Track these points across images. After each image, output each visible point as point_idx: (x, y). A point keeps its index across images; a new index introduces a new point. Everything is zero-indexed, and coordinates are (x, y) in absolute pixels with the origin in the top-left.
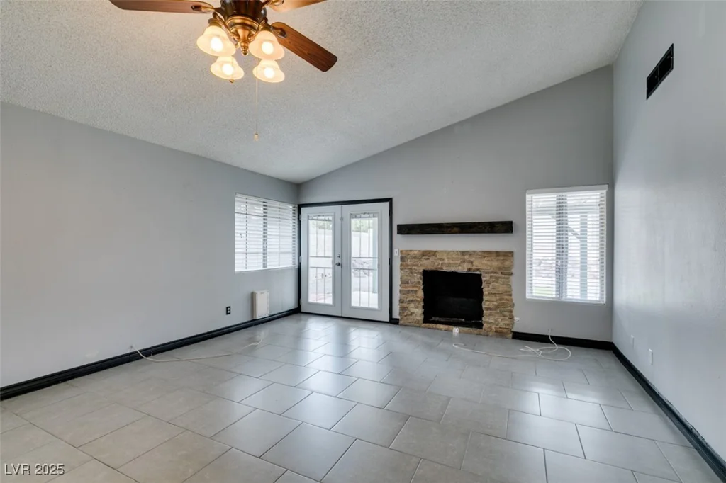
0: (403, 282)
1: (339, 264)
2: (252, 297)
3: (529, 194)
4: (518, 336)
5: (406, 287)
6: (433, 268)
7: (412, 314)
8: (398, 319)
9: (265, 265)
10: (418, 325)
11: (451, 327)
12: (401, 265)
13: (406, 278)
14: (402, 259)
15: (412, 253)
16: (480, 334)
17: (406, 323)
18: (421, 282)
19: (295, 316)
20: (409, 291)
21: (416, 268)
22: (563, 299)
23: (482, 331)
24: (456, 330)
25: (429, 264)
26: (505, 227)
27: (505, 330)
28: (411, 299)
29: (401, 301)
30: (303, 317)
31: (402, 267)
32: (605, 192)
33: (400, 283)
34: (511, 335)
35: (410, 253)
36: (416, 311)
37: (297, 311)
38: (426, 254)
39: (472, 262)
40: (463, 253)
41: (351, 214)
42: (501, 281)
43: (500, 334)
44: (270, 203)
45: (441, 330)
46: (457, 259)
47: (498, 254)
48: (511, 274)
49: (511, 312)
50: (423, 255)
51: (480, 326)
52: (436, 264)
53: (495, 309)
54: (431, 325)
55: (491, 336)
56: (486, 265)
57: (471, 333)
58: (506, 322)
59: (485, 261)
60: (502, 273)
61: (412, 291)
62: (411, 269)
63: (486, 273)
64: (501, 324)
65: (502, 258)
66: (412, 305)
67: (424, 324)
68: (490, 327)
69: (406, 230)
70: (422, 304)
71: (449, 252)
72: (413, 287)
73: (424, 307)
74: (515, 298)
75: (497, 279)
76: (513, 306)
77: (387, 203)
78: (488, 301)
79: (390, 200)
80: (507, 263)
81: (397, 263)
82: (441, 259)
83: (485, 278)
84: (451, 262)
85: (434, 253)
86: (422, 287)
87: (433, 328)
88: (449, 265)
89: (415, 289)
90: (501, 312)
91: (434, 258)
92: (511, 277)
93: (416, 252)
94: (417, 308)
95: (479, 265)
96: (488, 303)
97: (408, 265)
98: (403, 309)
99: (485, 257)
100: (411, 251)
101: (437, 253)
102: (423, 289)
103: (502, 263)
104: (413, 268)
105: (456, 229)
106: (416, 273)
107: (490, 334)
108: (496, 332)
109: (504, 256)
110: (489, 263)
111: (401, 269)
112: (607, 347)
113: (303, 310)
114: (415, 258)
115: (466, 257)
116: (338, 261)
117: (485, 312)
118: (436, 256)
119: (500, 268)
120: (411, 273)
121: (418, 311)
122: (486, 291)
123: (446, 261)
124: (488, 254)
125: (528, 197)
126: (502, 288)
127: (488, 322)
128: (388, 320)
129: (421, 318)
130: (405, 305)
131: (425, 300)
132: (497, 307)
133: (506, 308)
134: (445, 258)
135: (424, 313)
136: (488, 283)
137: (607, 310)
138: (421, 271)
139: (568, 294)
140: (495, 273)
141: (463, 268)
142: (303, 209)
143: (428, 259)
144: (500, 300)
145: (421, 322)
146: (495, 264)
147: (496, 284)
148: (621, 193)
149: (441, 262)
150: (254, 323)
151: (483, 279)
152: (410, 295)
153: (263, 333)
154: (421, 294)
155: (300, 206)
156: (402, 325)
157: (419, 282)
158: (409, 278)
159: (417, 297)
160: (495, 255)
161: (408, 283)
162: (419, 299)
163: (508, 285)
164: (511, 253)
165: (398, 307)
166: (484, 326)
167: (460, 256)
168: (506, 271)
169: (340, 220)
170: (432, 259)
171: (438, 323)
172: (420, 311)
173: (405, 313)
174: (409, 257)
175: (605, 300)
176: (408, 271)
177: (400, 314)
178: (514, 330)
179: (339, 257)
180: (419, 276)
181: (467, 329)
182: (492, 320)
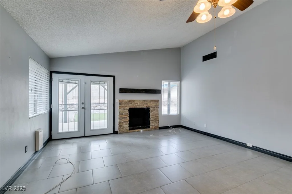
0: (121, 114)
1: (83, 108)
4: (161, 128)
5: (122, 116)
6: (133, 107)
8: (118, 131)
10: (127, 132)
11: (140, 130)
12: (120, 106)
13: (121, 112)
14: (120, 104)
15: (125, 101)
16: (149, 130)
17: (122, 132)
18: (128, 113)
20: (123, 118)
21: (126, 107)
22: (169, 115)
24: (142, 130)
25: (131, 106)
27: (157, 127)
28: (124, 121)
29: (120, 123)
31: (120, 107)
32: (179, 83)
33: (119, 115)
34: (158, 129)
35: (124, 101)
37: (50, 140)
38: (131, 101)
39: (147, 104)
40: (144, 101)
41: (91, 81)
43: (155, 129)
45: (136, 132)
47: (155, 101)
48: (159, 107)
49: (158, 120)
50: (129, 102)
51: (149, 127)
52: (135, 105)
53: (154, 120)
55: (153, 130)
56: (152, 105)
57: (147, 130)
58: (157, 124)
59: (151, 103)
60: (156, 108)
61: (124, 117)
62: (124, 108)
63: (152, 108)
64: (156, 125)
65: (156, 102)
66: (125, 124)
67: (130, 131)
68: (153, 127)
69: (123, 91)
70: (128, 122)
71: (139, 100)
72: (125, 115)
74: (159, 116)
75: (155, 109)
76: (159, 118)
77: (112, 78)
78: (151, 118)
79: (114, 77)
80: (158, 104)
81: (117, 106)
83: (151, 109)
84: (140, 104)
85: (133, 101)
86: (129, 115)
87: (133, 132)
88: (140, 105)
89: (126, 116)
90: (156, 121)
92: (159, 109)
93: (126, 101)
94: (126, 124)
95: (150, 105)
96: (152, 118)
97: (123, 107)
98: (120, 126)
99: (151, 102)
100: (124, 100)
101: (135, 101)
102: (129, 116)
103: (156, 104)
104: (125, 107)
105: (144, 92)
106: (126, 110)
108: (154, 128)
109: (157, 101)
110: (153, 104)
111: (120, 108)
114: (126, 103)
115: (146, 102)
116: (83, 106)
117: (151, 122)
118: (134, 102)
120: (124, 110)
121: (126, 126)
122: (151, 114)
123: (138, 104)
124: (152, 101)
125: (163, 82)
126: (156, 113)
128: (112, 133)
129: (128, 128)
130: (121, 124)
132: (155, 119)
133: (157, 120)
134: (138, 103)
136: (152, 111)
137: (179, 116)
138: (128, 109)
139: (171, 113)
140: (154, 107)
141: (145, 107)
142: (53, 75)
143: (131, 103)
144: (156, 117)
146: (154, 104)
147: (154, 111)
148: (183, 83)
149: (136, 105)
151: (150, 110)
152: (124, 119)
154: (128, 119)
155: (51, 73)
156: (120, 133)
158: (123, 112)
160: (154, 101)
161: (123, 114)
162: (127, 121)
163: (158, 112)
164: (159, 100)
165: (118, 125)
166: (151, 127)
167: (143, 102)
168: (157, 107)
169: (84, 84)
170: (133, 103)
171: (134, 129)
172: (128, 125)
173: (121, 128)
174: (123, 103)
175: (179, 113)
176: (123, 109)
177: (119, 128)
178: (159, 126)
179: (83, 104)
180: (128, 111)
181: (145, 129)
182: (153, 124)
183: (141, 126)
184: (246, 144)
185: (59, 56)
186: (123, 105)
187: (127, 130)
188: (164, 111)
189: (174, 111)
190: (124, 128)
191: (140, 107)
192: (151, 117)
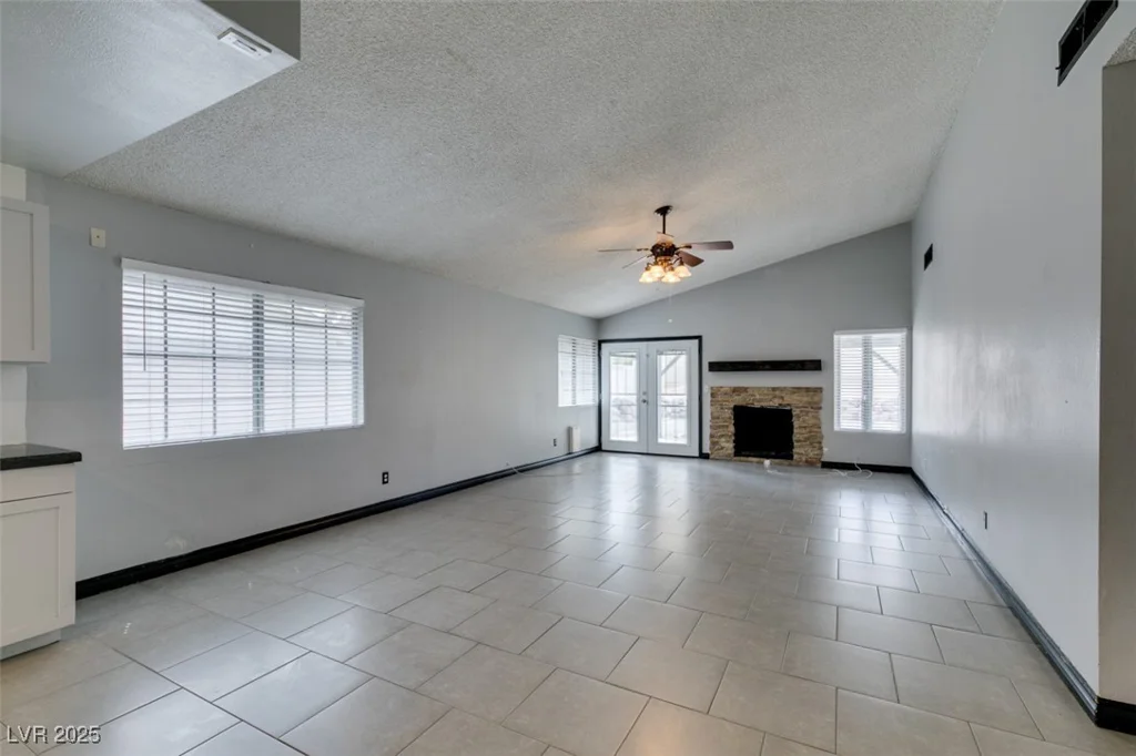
0: (714, 418)
1: (644, 401)
2: (569, 431)
3: (838, 334)
4: (828, 465)
5: (717, 423)
6: (744, 404)
7: (722, 448)
8: (708, 454)
9: (574, 402)
10: (729, 458)
11: (762, 459)
12: (711, 401)
13: (716, 413)
14: (713, 395)
15: (723, 389)
16: (791, 465)
17: (717, 458)
18: (732, 417)
19: (598, 454)
20: (720, 426)
21: (727, 403)
22: (869, 431)
23: (793, 462)
24: (767, 462)
25: (739, 400)
26: (815, 365)
27: (815, 460)
28: (722, 433)
29: (712, 436)
30: (604, 454)
31: (714, 403)
32: (905, 333)
33: (710, 418)
34: (820, 465)
35: (721, 389)
36: (726, 445)
37: (598, 449)
38: (736, 390)
39: (782, 398)
40: (774, 389)
41: (658, 351)
42: (810, 415)
43: (810, 464)
44: (579, 340)
45: (751, 462)
46: (768, 395)
47: (808, 390)
48: (820, 408)
49: (820, 443)
50: (734, 391)
51: (790, 457)
52: (748, 400)
53: (805, 441)
54: (742, 458)
55: (802, 466)
56: (797, 400)
57: (780, 464)
58: (816, 453)
59: (795, 397)
60: (811, 408)
61: (723, 426)
62: (722, 405)
63: (797, 408)
64: (811, 455)
65: (811, 394)
66: (723, 439)
67: (736, 458)
68: (800, 458)
69: (716, 367)
70: (733, 438)
72: (724, 422)
73: (734, 442)
74: (824, 430)
75: (807, 413)
76: (822, 437)
77: (697, 341)
78: (798, 434)
79: (699, 338)
80: (816, 399)
81: (707, 399)
82: (752, 395)
84: (762, 398)
85: (745, 389)
86: (733, 422)
87: (744, 461)
88: (759, 401)
89: (726, 424)
90: (811, 444)
91: (745, 394)
92: (820, 411)
93: (726, 389)
94: (728, 442)
95: (791, 400)
96: (798, 436)
97: (719, 401)
98: (714, 444)
99: (795, 393)
100: (722, 387)
101: (748, 390)
102: (734, 425)
103: (811, 398)
104: (724, 403)
105: (767, 367)
106: (727, 408)
107: (801, 464)
108: (807, 461)
109: (814, 391)
110: (799, 399)
111: (711, 405)
112: (906, 471)
113: (604, 448)
114: (726, 394)
115: (777, 393)
116: (644, 397)
117: (795, 444)
118: (747, 392)
119: (809, 403)
120: (722, 408)
121: (729, 446)
122: (796, 424)
123: (758, 397)
124: (797, 390)
125: (836, 337)
126: (812, 422)
127: (798, 454)
128: (697, 455)
129: (732, 451)
130: (715, 440)
131: (735, 435)
132: (806, 439)
133: (815, 439)
134: (756, 394)
135: (735, 447)
136: (798, 417)
137: (906, 439)
138: (732, 406)
139: (873, 426)
140: (805, 407)
141: (775, 403)
142: (603, 345)
143: (739, 395)
144: (810, 432)
145: (732, 455)
146: (805, 399)
147: (806, 418)
148: (919, 338)
149: (751, 399)
150: (571, 456)
151: (794, 413)
152: (720, 430)
153: (577, 466)
154: (732, 429)
155: (600, 342)
156: (713, 459)
157: (730, 418)
158: (720, 413)
159: (728, 432)
160: (804, 390)
161: (718, 418)
162: (730, 434)
163: (817, 418)
164: (821, 389)
165: (710, 442)
166: (795, 457)
167: (771, 392)
168: (815, 406)
169: (645, 357)
170: (743, 395)
171: (748, 456)
172: (731, 445)
173: (717, 447)
174: (719, 393)
175: (903, 430)
176: (719, 407)
177: (710, 449)
178: (823, 460)
179: (644, 393)
180: (730, 411)
181: (777, 461)
182: (802, 451)
185: (608, 314)
186: (720, 398)
187: (729, 455)
188: (847, 420)
189: (887, 422)
191: (763, 404)
192: (795, 431)
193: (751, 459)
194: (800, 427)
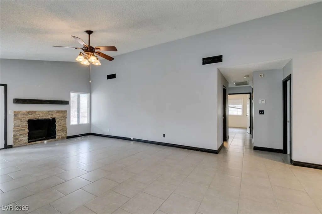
0: (16, 126)
3: (72, 92)
4: (69, 138)
5: (17, 129)
6: (34, 118)
8: (12, 145)
10: (26, 145)
11: (43, 141)
12: (14, 118)
13: (18, 124)
14: (15, 115)
15: (22, 112)
16: (55, 140)
17: (18, 146)
18: (27, 125)
20: (20, 130)
21: (25, 119)
22: (79, 124)
24: (45, 142)
25: (32, 117)
26: (66, 103)
28: (21, 133)
29: (14, 136)
31: (15, 119)
32: (89, 95)
33: (13, 127)
34: (66, 138)
35: (20, 112)
38: (30, 112)
39: (52, 115)
40: (48, 111)
42: (63, 120)
43: (63, 138)
45: (38, 143)
46: (46, 114)
47: (62, 111)
48: (67, 118)
49: (66, 130)
50: (28, 113)
51: (55, 138)
52: (36, 117)
53: (61, 130)
57: (52, 141)
58: (65, 134)
59: (58, 114)
60: (63, 118)
61: (22, 130)
62: (21, 119)
63: (58, 118)
64: (63, 135)
65: (63, 113)
66: (22, 136)
67: (29, 143)
68: (59, 137)
69: (18, 101)
70: (28, 134)
71: (42, 111)
72: (22, 128)
73: (28, 136)
74: (67, 126)
75: (62, 120)
76: (66, 128)
77: (3, 87)
78: (58, 128)
79: (5, 85)
80: (65, 115)
82: (39, 114)
83: (57, 120)
84: (44, 115)
85: (35, 112)
86: (28, 127)
87: (35, 144)
88: (42, 116)
89: (24, 128)
90: (63, 131)
91: (34, 114)
93: (24, 112)
94: (24, 137)
95: (54, 116)
96: (58, 129)
97: (19, 118)
98: (15, 139)
99: (57, 113)
100: (21, 111)
104: (23, 119)
105: (48, 102)
106: (24, 121)
107: (59, 139)
108: (61, 138)
109: (64, 112)
110: (59, 115)
111: (14, 120)
114: (24, 114)
115: (50, 113)
117: (57, 132)
118: (36, 113)
119: (63, 116)
120: (21, 121)
121: (25, 139)
122: (57, 124)
124: (58, 111)
125: (71, 93)
126: (63, 123)
127: (58, 135)
128: (3, 147)
130: (17, 137)
133: (64, 129)
134: (41, 114)
135: (28, 139)
136: (58, 122)
138: (27, 120)
139: (80, 122)
140: (61, 118)
141: (49, 117)
143: (31, 114)
144: (63, 127)
145: (27, 143)
146: (61, 115)
147: (61, 122)
149: (38, 116)
152: (21, 132)
154: (27, 130)
156: (15, 147)
157: (26, 125)
158: (20, 124)
159: (25, 132)
161: (19, 126)
162: (26, 133)
163: (66, 122)
164: (66, 111)
165: (12, 139)
166: (57, 137)
167: (47, 113)
168: (65, 117)
171: (35, 141)
173: (17, 141)
174: (19, 114)
175: (89, 122)
176: (19, 121)
177: (14, 142)
178: (67, 136)
180: (27, 122)
181: (50, 140)
182: (60, 134)
183: (44, 138)
184: (130, 138)
186: (20, 117)
187: (26, 142)
188: (73, 121)
189: (84, 120)
190: (21, 141)
191: (44, 118)
193: (37, 142)
194: (59, 126)
